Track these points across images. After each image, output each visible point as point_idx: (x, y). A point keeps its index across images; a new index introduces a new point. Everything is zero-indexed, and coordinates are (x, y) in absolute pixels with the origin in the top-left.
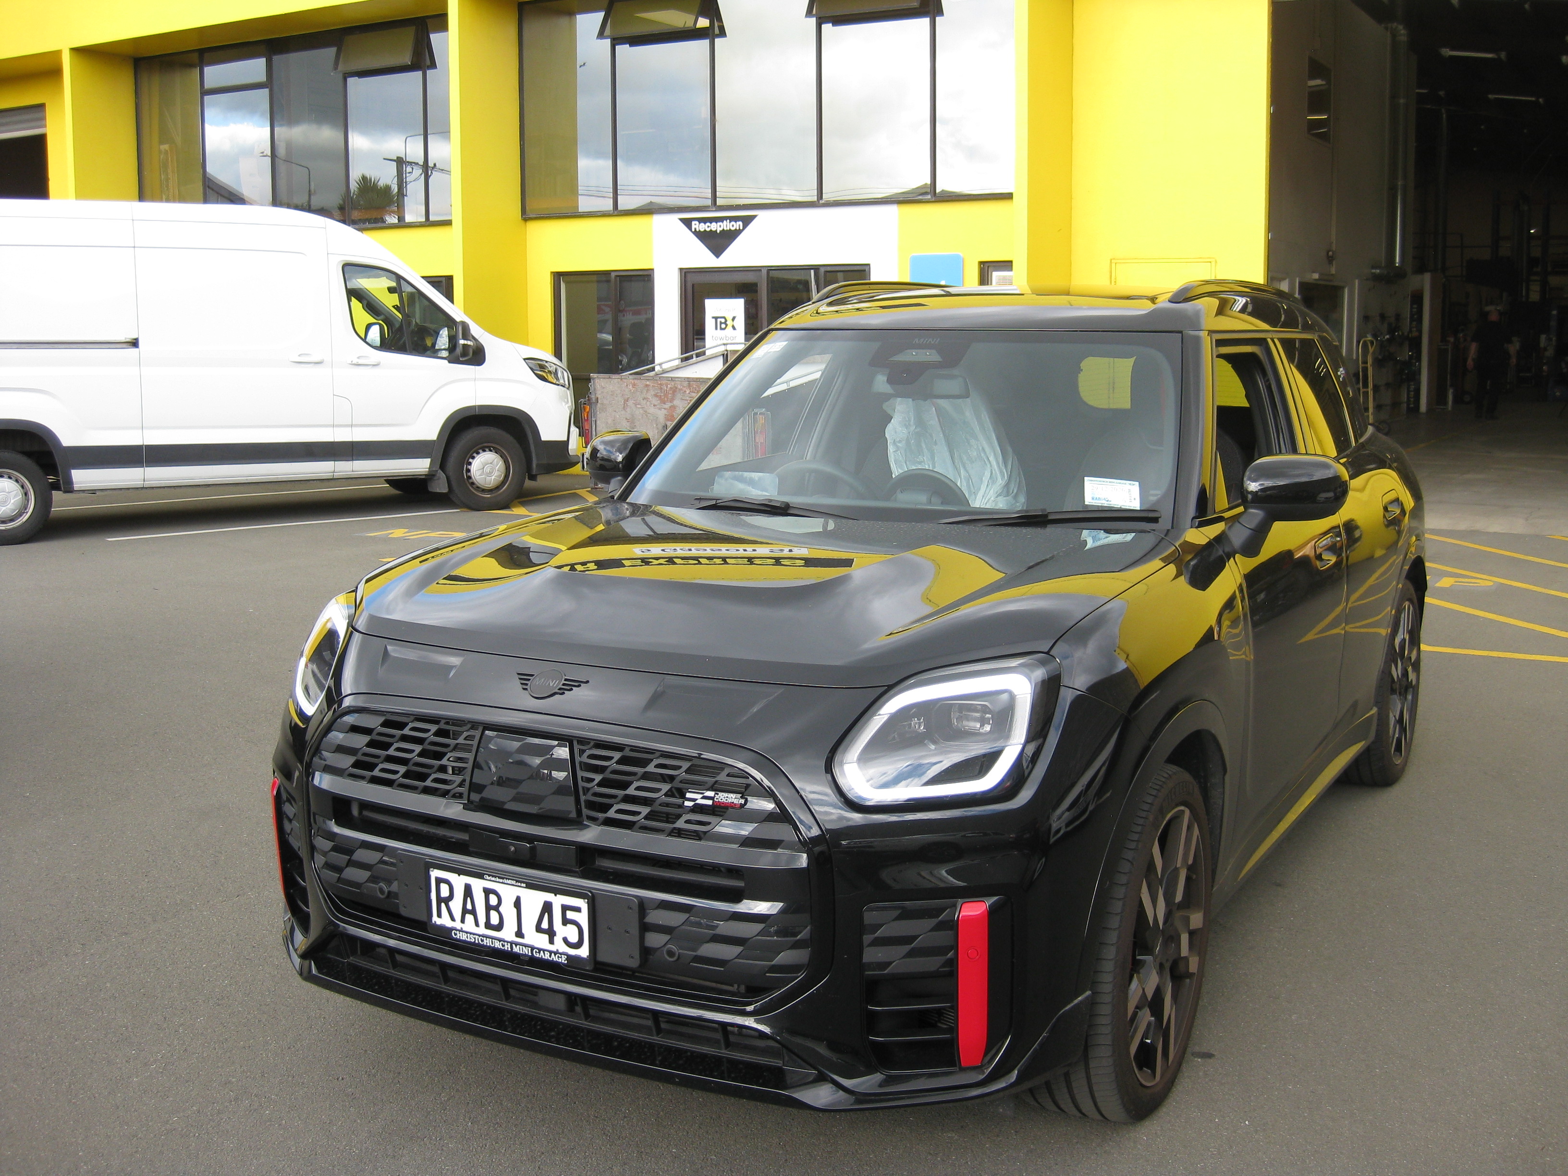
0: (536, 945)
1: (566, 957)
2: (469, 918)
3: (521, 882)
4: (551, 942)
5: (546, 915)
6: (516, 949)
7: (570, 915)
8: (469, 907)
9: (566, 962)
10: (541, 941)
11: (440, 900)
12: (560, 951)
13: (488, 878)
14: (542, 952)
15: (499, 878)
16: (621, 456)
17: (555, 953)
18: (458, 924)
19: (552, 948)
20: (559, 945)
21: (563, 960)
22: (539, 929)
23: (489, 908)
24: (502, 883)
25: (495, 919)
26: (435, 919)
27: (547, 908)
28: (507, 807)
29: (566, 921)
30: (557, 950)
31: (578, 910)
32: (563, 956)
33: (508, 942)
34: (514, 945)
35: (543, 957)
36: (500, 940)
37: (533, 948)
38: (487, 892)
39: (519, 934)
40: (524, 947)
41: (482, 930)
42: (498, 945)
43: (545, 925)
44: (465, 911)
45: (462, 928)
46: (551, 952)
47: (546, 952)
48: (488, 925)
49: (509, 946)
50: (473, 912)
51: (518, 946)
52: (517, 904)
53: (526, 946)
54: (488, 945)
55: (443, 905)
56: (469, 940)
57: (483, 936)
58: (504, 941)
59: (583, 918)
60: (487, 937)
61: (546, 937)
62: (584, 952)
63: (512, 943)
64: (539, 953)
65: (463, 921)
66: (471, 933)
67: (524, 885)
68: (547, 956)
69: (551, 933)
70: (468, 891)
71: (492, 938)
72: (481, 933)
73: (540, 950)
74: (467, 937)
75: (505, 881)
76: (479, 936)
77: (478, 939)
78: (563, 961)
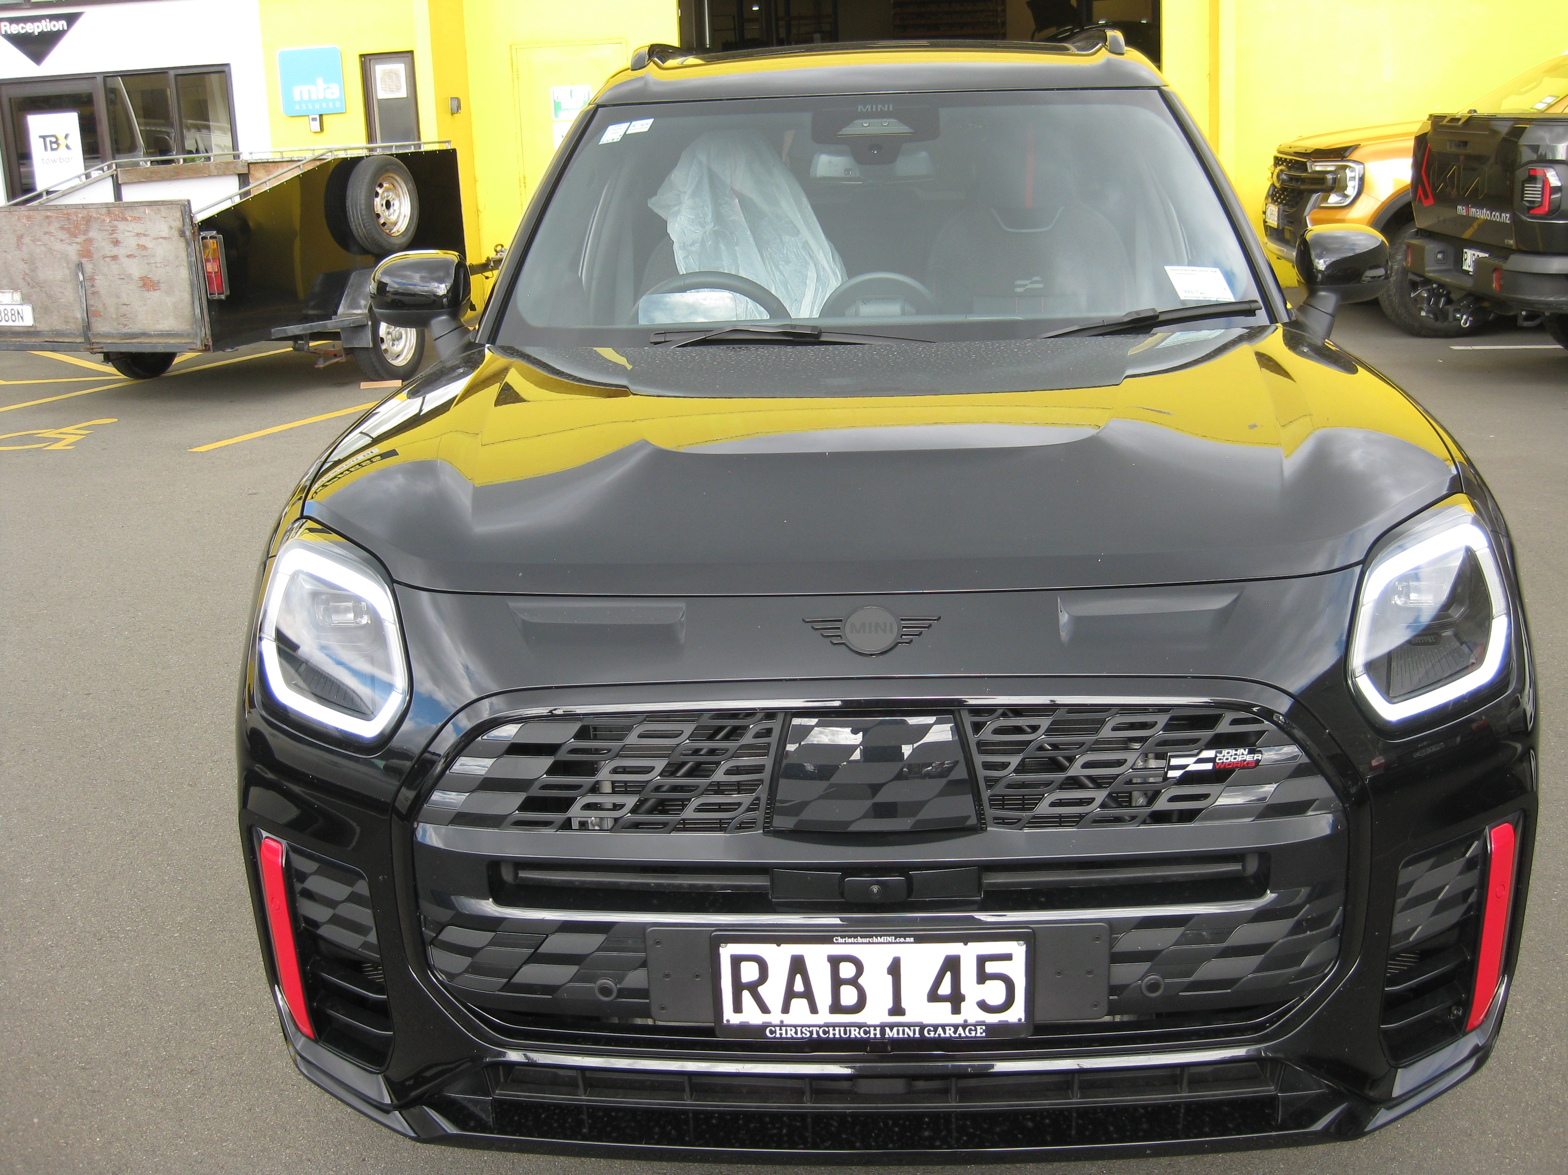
0: (925, 1022)
1: (984, 1027)
2: (799, 1005)
3: (905, 937)
4: (956, 1010)
5: (948, 975)
6: (889, 1033)
7: (991, 967)
8: (799, 986)
9: (984, 1034)
10: (941, 1013)
11: (738, 986)
12: (971, 1021)
13: (840, 940)
14: (940, 1029)
15: (862, 937)
16: (443, 286)
17: (965, 1026)
18: (775, 1017)
19: (958, 1019)
20: (970, 1013)
21: (980, 1032)
22: (934, 996)
23: (837, 982)
24: (869, 943)
25: (848, 996)
26: (730, 1016)
27: (952, 965)
28: (853, 828)
29: (983, 977)
30: (966, 1021)
31: (1008, 957)
32: (978, 1028)
33: (875, 1027)
34: (887, 1029)
35: (943, 1035)
36: (860, 1026)
37: (922, 1027)
38: (835, 962)
39: (897, 1009)
40: (907, 1029)
41: (824, 1016)
42: (855, 1033)
43: (945, 989)
44: (790, 994)
45: (782, 1022)
46: (956, 1027)
47: (947, 1028)
48: (836, 1007)
49: (878, 1032)
50: (808, 994)
51: (895, 1029)
52: (895, 969)
53: (909, 1025)
54: (837, 1036)
55: (746, 995)
56: (799, 1035)
57: (827, 1025)
58: (869, 1026)
59: (1017, 970)
60: (834, 1026)
61: (948, 1006)
62: (1016, 1014)
63: (883, 1027)
64: (935, 1031)
65: (786, 1009)
66: (802, 1026)
67: (912, 940)
68: (950, 1032)
69: (956, 1000)
70: (798, 966)
71: (845, 1026)
72: (821, 1023)
73: (936, 1027)
74: (796, 1033)
75: (875, 940)
76: (820, 1027)
77: (818, 1032)
78: (979, 1035)
